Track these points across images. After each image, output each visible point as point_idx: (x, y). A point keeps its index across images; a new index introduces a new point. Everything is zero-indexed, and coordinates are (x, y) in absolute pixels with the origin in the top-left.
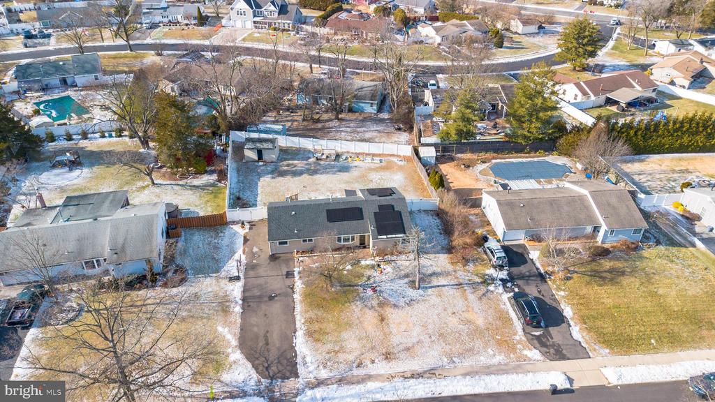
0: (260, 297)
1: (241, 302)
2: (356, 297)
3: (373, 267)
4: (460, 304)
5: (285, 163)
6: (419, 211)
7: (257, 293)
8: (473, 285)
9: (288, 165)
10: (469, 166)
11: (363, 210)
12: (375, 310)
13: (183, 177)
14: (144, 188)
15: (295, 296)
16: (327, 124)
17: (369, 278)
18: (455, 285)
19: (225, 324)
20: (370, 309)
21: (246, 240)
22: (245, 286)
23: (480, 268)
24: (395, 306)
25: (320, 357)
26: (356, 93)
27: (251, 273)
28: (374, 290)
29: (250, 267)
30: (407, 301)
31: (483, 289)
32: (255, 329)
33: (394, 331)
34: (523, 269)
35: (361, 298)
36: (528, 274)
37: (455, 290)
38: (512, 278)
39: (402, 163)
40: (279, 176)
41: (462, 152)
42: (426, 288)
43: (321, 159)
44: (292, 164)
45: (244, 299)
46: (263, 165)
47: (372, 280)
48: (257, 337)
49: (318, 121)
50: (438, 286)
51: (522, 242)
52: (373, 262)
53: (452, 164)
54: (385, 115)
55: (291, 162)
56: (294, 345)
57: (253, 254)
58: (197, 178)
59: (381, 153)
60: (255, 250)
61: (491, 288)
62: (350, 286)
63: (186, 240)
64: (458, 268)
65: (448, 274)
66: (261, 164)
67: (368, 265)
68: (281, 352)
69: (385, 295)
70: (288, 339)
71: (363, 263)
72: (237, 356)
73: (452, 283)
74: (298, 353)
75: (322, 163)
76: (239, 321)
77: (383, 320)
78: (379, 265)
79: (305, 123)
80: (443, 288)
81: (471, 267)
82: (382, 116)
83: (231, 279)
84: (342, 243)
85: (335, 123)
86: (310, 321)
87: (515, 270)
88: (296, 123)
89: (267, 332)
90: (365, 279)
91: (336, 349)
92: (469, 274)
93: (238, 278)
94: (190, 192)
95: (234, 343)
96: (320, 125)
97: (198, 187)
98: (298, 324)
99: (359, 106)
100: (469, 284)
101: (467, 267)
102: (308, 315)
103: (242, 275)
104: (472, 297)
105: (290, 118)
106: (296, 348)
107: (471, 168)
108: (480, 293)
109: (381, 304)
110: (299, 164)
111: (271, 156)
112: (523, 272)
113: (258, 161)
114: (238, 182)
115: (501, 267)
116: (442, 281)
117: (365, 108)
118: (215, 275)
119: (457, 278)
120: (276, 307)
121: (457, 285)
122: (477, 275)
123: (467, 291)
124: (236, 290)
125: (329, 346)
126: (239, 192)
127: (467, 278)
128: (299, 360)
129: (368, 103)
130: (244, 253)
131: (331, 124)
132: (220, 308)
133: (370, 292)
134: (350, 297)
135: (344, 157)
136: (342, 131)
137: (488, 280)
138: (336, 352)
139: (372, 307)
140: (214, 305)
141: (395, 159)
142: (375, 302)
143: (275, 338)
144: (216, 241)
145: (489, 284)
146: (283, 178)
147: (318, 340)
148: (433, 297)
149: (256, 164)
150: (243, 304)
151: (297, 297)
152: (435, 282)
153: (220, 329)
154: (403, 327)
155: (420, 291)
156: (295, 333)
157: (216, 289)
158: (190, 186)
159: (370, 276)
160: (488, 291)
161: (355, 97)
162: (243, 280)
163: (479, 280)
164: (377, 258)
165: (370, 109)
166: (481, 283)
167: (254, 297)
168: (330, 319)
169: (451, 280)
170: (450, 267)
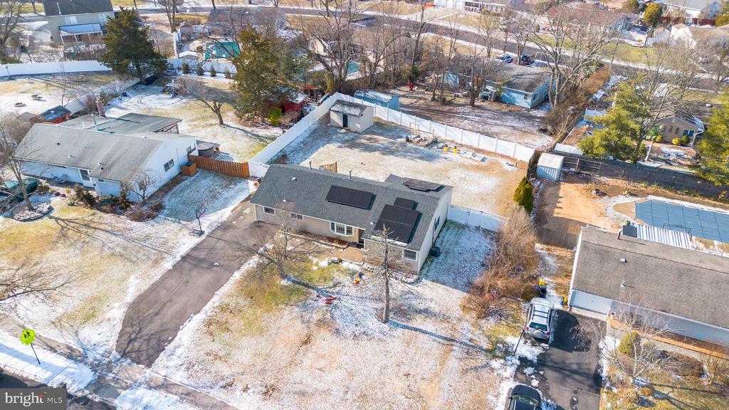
0: (202, 261)
1: (178, 258)
2: (301, 301)
3: (353, 274)
4: (427, 366)
5: (368, 136)
6: (478, 228)
7: (203, 255)
8: (471, 348)
9: (370, 139)
10: (604, 194)
11: (377, 198)
12: (308, 327)
13: (255, 125)
14: (211, 125)
15: (236, 273)
16: (455, 109)
17: (335, 286)
18: (442, 338)
20: (303, 322)
21: (248, 198)
22: (199, 244)
23: (503, 329)
24: (337, 331)
25: (194, 355)
26: (511, 79)
27: (219, 233)
28: (329, 302)
29: (224, 227)
30: (357, 333)
31: (482, 359)
32: (163, 293)
33: (307, 362)
34: (572, 358)
35: (305, 306)
36: (575, 367)
37: (436, 344)
38: (542, 363)
39: (510, 168)
40: (348, 147)
41: (611, 176)
42: (398, 325)
43: (411, 141)
44: (375, 139)
45: (184, 258)
46: (344, 133)
47: (337, 289)
48: (155, 302)
49: (450, 103)
50: (416, 330)
51: (604, 318)
52: (358, 269)
53: (581, 186)
54: (540, 113)
55: (375, 136)
56: (181, 327)
57: (241, 215)
58: (268, 129)
59: (493, 150)
60: (247, 211)
61: (496, 364)
62: (306, 285)
63: (194, 180)
64: (468, 317)
65: (446, 319)
66: (343, 131)
67: (349, 270)
68: (161, 329)
69: (337, 313)
70: (182, 318)
71: (345, 265)
73: (443, 333)
74: (177, 338)
75: (409, 145)
76: (158, 277)
77: (306, 343)
78: (361, 275)
79: (433, 103)
80: (421, 336)
81: (490, 324)
82: (534, 113)
83: (194, 232)
84: (335, 233)
85: (467, 109)
86: (223, 308)
87: (557, 354)
88: (422, 101)
89: (171, 301)
90: (331, 284)
91: (221, 354)
92: (478, 332)
93: (201, 233)
94: (247, 139)
95: (130, 298)
96: (446, 108)
97: (258, 136)
99: (511, 96)
100: (466, 345)
101: (483, 321)
102: (227, 301)
103: (207, 232)
104: (453, 363)
105: (420, 96)
106: (179, 333)
107: (606, 197)
108: (473, 363)
109: (322, 323)
110: (382, 140)
111: (356, 125)
112: (568, 361)
113: (342, 128)
114: (302, 143)
115: (538, 341)
116: (429, 325)
117: (517, 100)
118: (184, 223)
119: (454, 329)
120: (205, 278)
121: (446, 339)
122: (489, 337)
123: (454, 354)
124: (186, 245)
125: (215, 347)
126: (292, 152)
127: (470, 336)
128: (169, 347)
129: (522, 94)
130: (232, 211)
131: (461, 109)
132: (156, 257)
133: (322, 302)
134: (294, 298)
135: (440, 145)
136: (466, 119)
137: (500, 351)
138: (217, 357)
139: (309, 321)
140: (154, 251)
141: (503, 161)
142: (316, 317)
143: (170, 311)
144: (220, 191)
145: (495, 357)
146: (349, 150)
147: (211, 334)
148: (397, 342)
149: (338, 130)
150: (178, 263)
151: (237, 275)
152: (418, 322)
154: (322, 364)
155: (386, 326)
156: (195, 314)
157: (171, 236)
158: (253, 135)
159: (339, 283)
160: (487, 365)
161: (510, 84)
162: (203, 237)
163: (486, 345)
164: (366, 266)
165: (523, 102)
166: (487, 351)
167: (195, 259)
168: (247, 316)
169: (442, 329)
170: (456, 312)
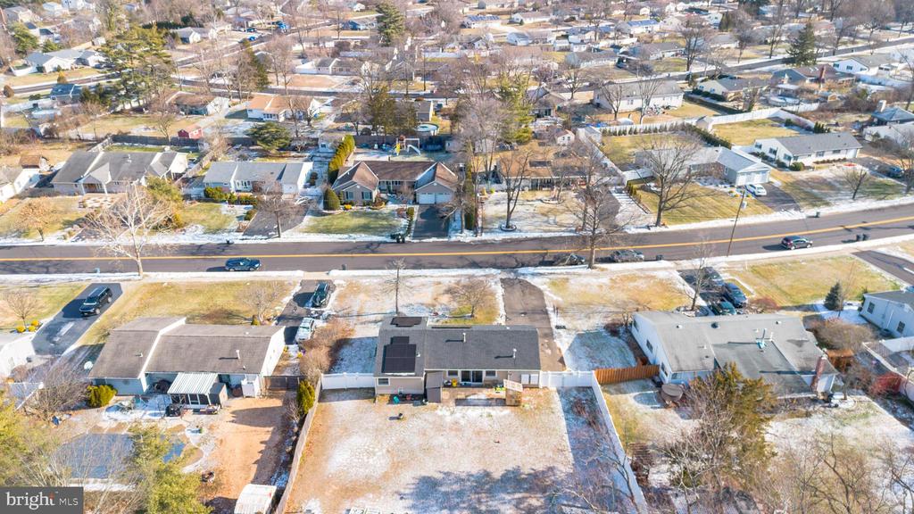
0: (534, 313)
1: (550, 313)
7: (538, 317)
12: (439, 303)
15: (505, 313)
17: (438, 321)
18: (364, 315)
19: (557, 301)
21: (562, 361)
22: (549, 322)
24: (422, 304)
27: (547, 331)
28: (436, 314)
29: (550, 335)
31: (341, 313)
32: (533, 298)
34: (290, 324)
35: (448, 310)
36: (290, 321)
37: (366, 312)
45: (546, 313)
48: (530, 294)
50: (379, 314)
57: (549, 347)
60: (549, 351)
62: (456, 317)
68: (513, 287)
69: (428, 310)
70: (507, 292)
72: (542, 287)
76: (547, 302)
80: (375, 313)
83: (564, 327)
89: (524, 296)
90: (441, 321)
93: (558, 327)
95: (546, 293)
98: (501, 298)
102: (493, 302)
103: (555, 330)
108: (345, 311)
116: (372, 318)
120: (519, 307)
123: (356, 311)
130: (560, 349)
133: (440, 313)
134: (457, 311)
142: (438, 307)
151: (502, 312)
152: (379, 317)
153: (560, 299)
156: (503, 295)
157: (575, 323)
166: (338, 317)
167: (539, 314)
169: (364, 319)
170: (358, 328)
